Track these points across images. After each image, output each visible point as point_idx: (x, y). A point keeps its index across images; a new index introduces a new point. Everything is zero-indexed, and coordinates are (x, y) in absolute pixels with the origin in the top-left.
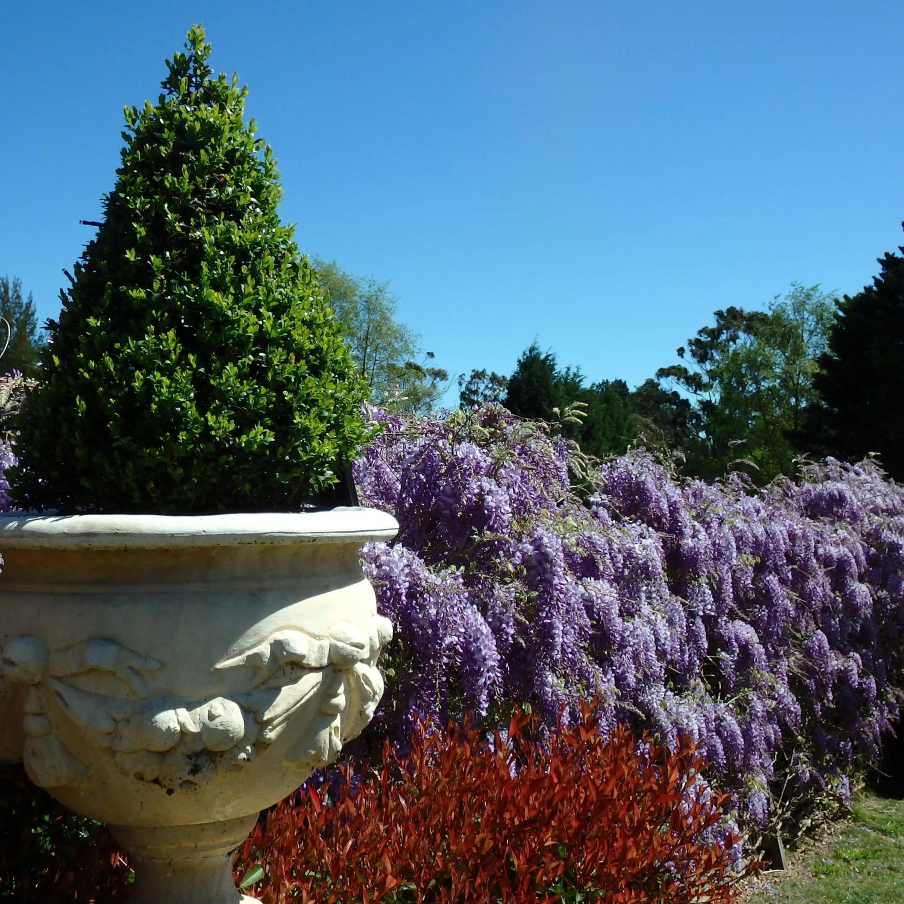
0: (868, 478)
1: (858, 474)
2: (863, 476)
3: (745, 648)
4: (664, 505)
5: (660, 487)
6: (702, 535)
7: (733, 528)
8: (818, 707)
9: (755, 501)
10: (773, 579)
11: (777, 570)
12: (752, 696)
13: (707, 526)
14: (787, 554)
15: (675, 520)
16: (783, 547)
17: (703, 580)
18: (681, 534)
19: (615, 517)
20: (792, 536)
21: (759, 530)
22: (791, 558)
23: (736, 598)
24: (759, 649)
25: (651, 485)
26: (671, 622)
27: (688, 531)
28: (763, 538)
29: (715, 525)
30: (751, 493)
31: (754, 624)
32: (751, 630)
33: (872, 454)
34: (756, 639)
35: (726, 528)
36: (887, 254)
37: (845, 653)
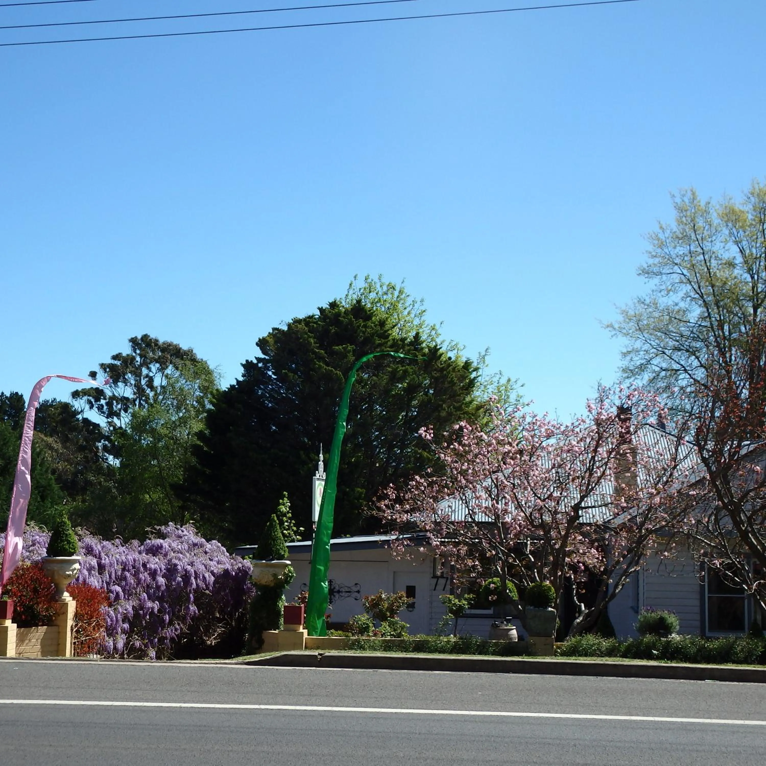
0: (187, 534)
1: (183, 531)
2: (185, 533)
3: (117, 593)
4: (97, 552)
5: (96, 547)
6: (107, 559)
7: (116, 558)
8: (144, 622)
9: (124, 549)
10: (128, 574)
11: (128, 571)
12: (119, 607)
13: (108, 557)
14: (132, 565)
15: (100, 556)
16: (131, 563)
17: (107, 572)
18: (101, 559)
19: (85, 554)
20: (135, 560)
21: (124, 558)
22: (134, 567)
23: (116, 578)
24: (121, 594)
25: (94, 546)
26: (98, 582)
27: (103, 559)
28: (124, 561)
29: (111, 557)
30: (123, 546)
31: (121, 587)
32: (120, 588)
33: (191, 522)
34: (121, 590)
35: (114, 558)
36: (247, 361)
37: (153, 602)
